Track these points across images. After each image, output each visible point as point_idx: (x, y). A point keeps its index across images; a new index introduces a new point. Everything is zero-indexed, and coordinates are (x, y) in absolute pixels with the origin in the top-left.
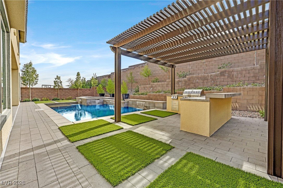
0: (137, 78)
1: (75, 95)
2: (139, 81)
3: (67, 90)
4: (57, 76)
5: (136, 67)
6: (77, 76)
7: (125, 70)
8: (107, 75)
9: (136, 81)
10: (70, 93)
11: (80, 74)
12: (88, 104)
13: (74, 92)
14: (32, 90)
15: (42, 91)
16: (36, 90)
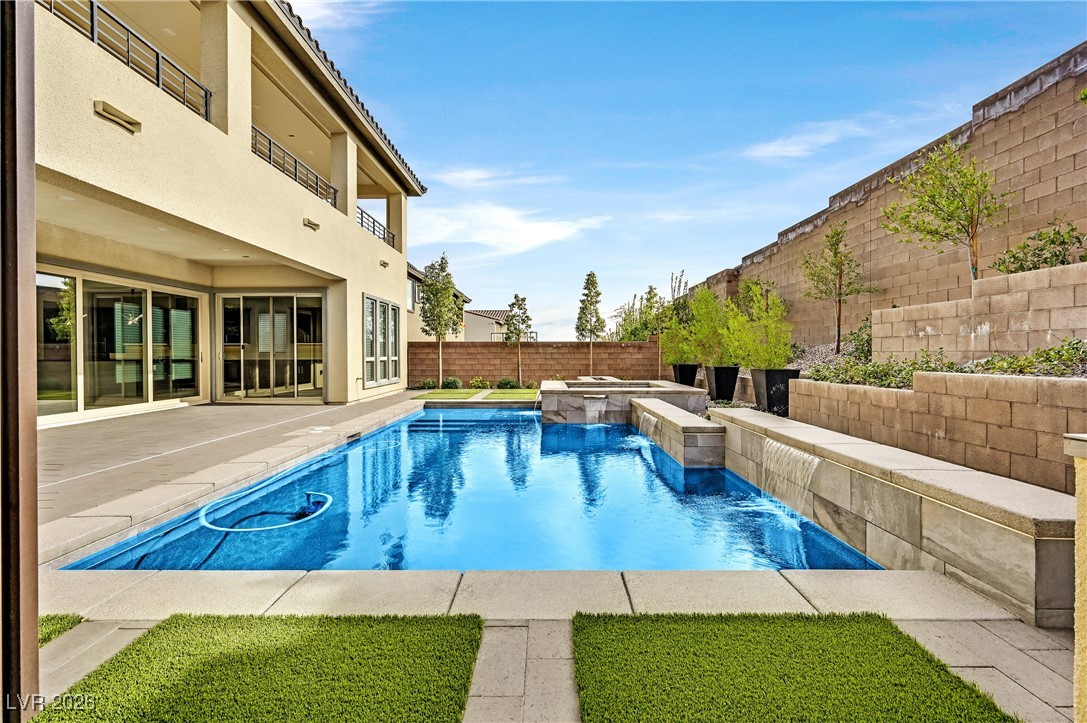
0: (885, 263)
1: (580, 367)
2: (902, 279)
3: (550, 350)
4: (516, 297)
5: (877, 188)
6: (586, 292)
7: (808, 229)
8: (722, 273)
9: (875, 284)
10: (562, 361)
11: (598, 280)
12: (548, 416)
13: (577, 356)
14: (450, 350)
15: (476, 354)
16: (459, 350)
